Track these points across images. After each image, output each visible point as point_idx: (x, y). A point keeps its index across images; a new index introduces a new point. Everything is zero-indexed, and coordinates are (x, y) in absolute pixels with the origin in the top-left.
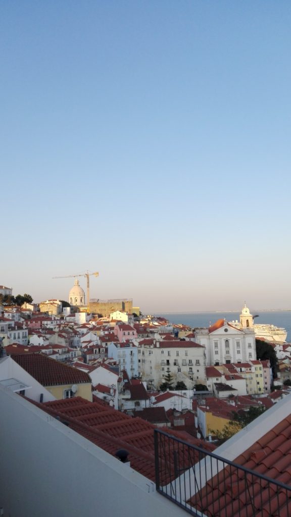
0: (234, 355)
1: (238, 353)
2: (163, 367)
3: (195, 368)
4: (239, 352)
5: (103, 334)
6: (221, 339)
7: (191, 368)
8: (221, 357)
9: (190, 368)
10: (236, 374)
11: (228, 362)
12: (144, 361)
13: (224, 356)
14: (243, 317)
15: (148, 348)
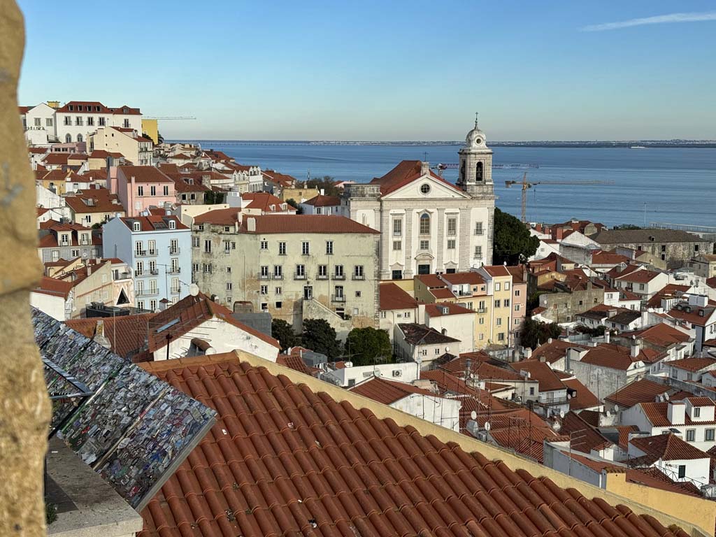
0: (440, 252)
1: (449, 248)
2: (263, 283)
3: (349, 287)
4: (451, 245)
5: (76, 191)
6: (408, 210)
7: (342, 287)
8: (408, 258)
9: (337, 287)
10: (448, 300)
11: (424, 269)
12: (208, 268)
13: (414, 255)
14: (469, 154)
15: (221, 233)
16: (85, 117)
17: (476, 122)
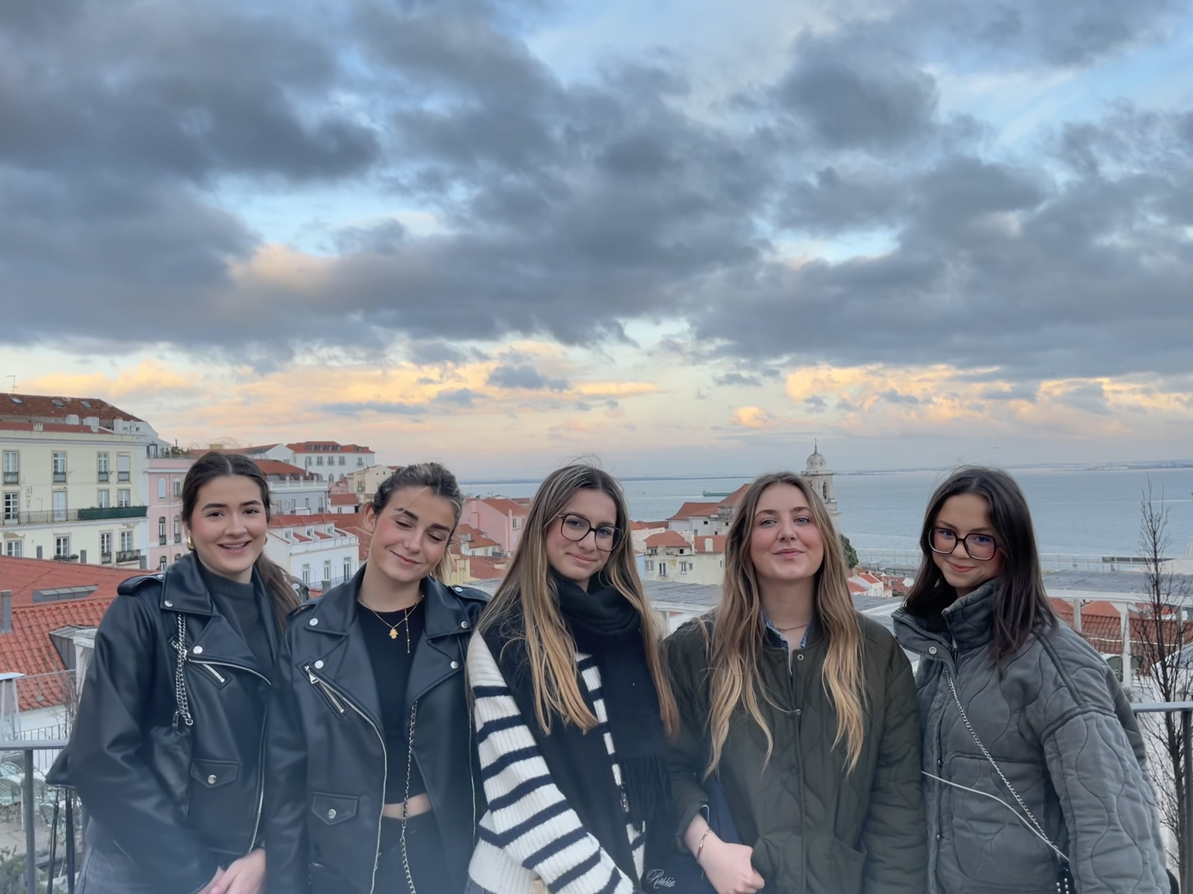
14: (818, 475)
15: (677, 556)
16: (325, 457)
17: (816, 447)
